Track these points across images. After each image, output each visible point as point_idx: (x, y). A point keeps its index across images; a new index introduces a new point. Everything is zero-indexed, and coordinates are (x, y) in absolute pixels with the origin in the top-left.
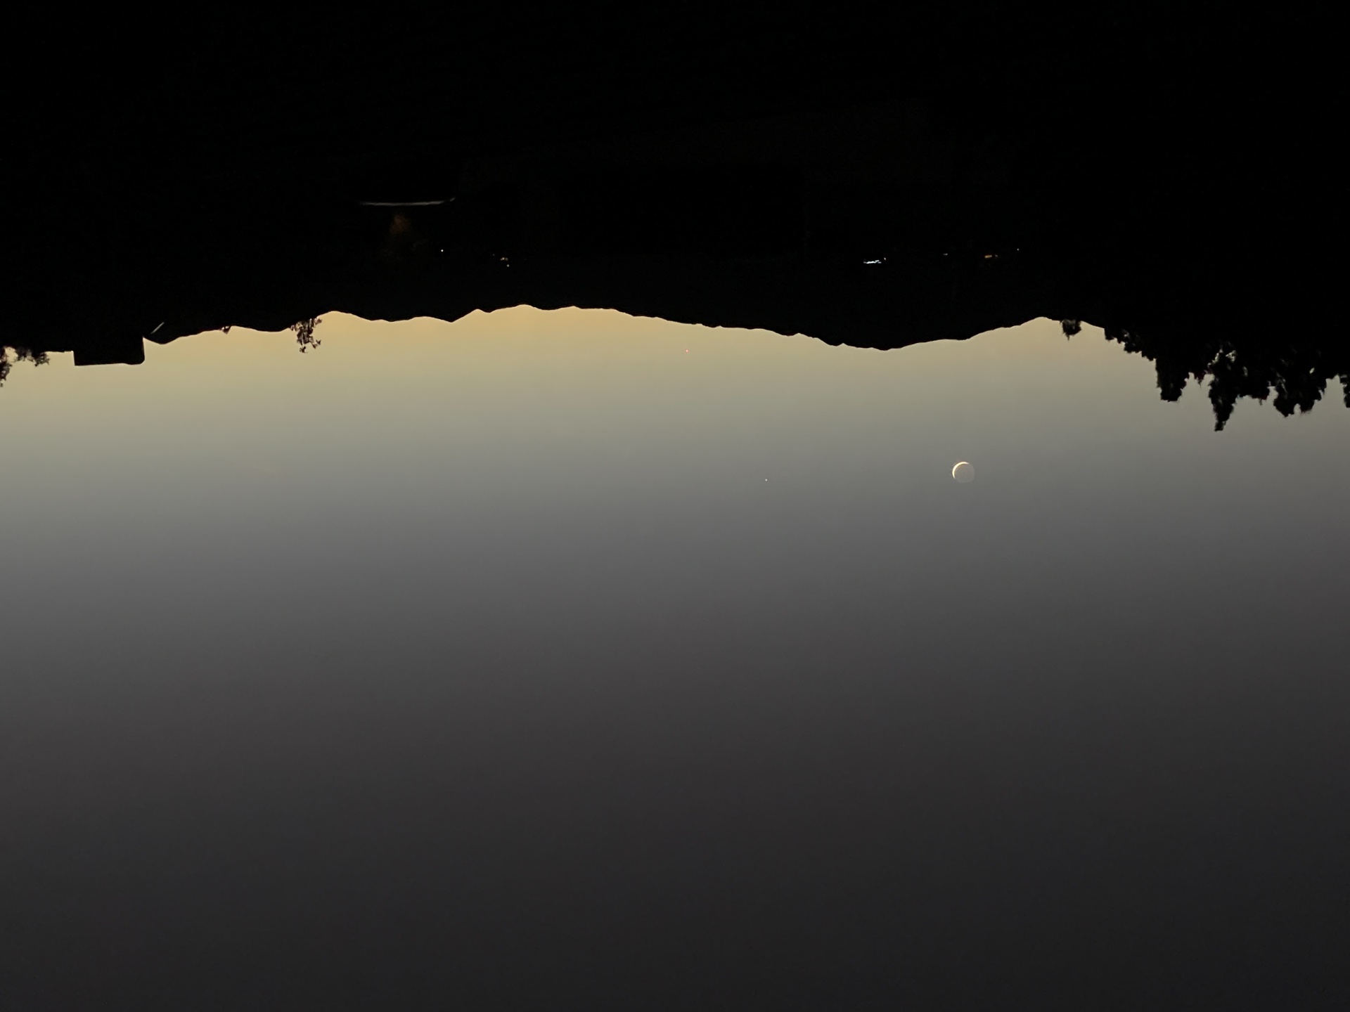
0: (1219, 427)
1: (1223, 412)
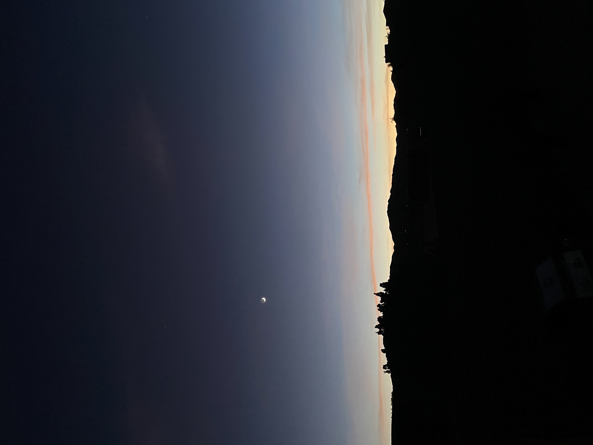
0: (375, 294)
1: (378, 294)
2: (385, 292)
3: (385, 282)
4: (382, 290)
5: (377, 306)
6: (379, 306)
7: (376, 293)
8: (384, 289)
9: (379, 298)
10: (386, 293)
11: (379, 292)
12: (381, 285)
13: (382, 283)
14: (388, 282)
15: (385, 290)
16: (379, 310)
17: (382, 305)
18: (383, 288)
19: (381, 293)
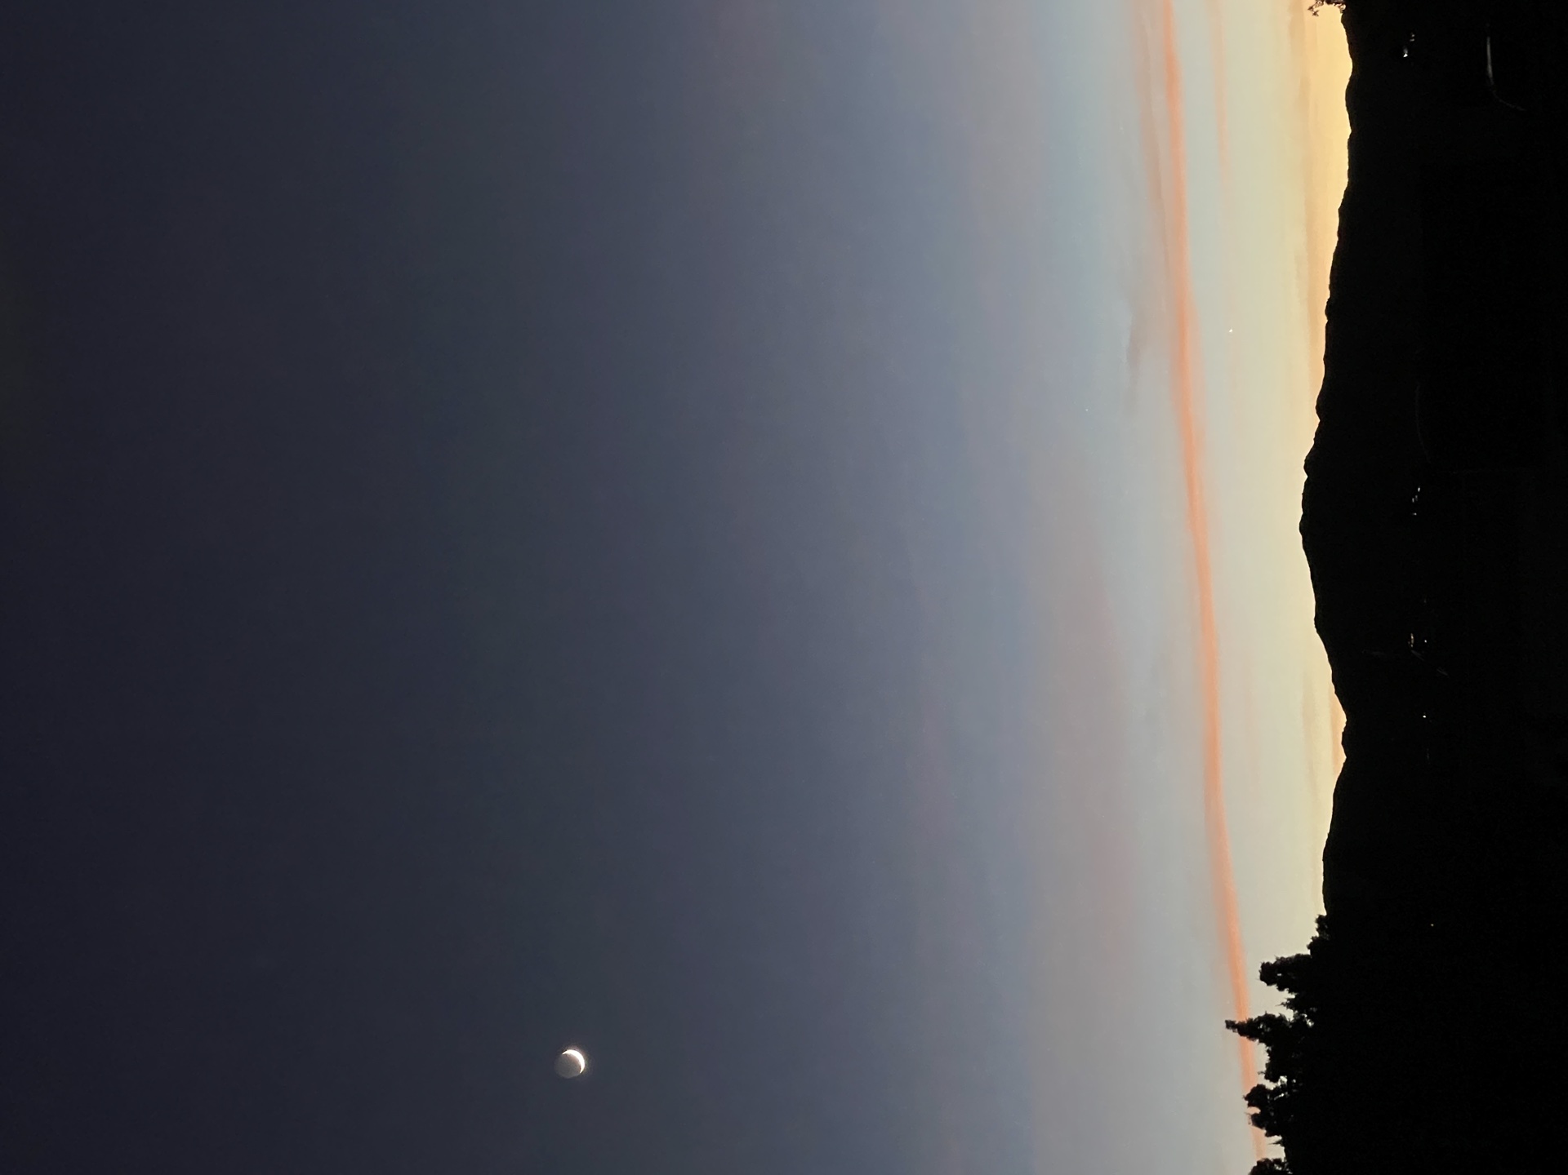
0: (1230, 1025)
1: (1249, 1029)
2: (1290, 1015)
3: (1289, 953)
4: (1276, 1002)
5: (1248, 1098)
6: (1256, 1096)
7: (1240, 1018)
8: (1286, 995)
9: (1259, 1054)
10: (1299, 1021)
11: (1254, 1017)
12: (1272, 974)
13: (1272, 961)
14: (1308, 952)
15: (1291, 1004)
16: (1257, 1121)
17: (1277, 1091)
18: (1281, 989)
19: (1268, 1019)
